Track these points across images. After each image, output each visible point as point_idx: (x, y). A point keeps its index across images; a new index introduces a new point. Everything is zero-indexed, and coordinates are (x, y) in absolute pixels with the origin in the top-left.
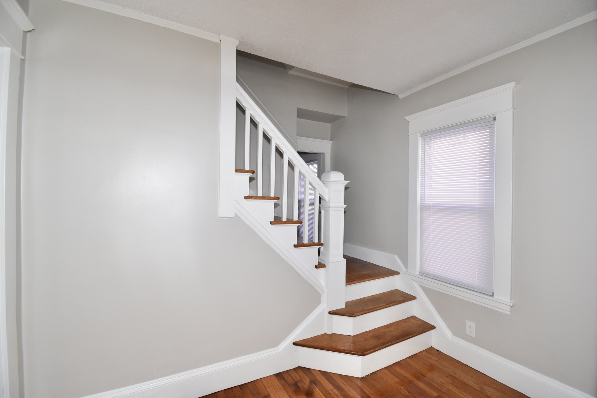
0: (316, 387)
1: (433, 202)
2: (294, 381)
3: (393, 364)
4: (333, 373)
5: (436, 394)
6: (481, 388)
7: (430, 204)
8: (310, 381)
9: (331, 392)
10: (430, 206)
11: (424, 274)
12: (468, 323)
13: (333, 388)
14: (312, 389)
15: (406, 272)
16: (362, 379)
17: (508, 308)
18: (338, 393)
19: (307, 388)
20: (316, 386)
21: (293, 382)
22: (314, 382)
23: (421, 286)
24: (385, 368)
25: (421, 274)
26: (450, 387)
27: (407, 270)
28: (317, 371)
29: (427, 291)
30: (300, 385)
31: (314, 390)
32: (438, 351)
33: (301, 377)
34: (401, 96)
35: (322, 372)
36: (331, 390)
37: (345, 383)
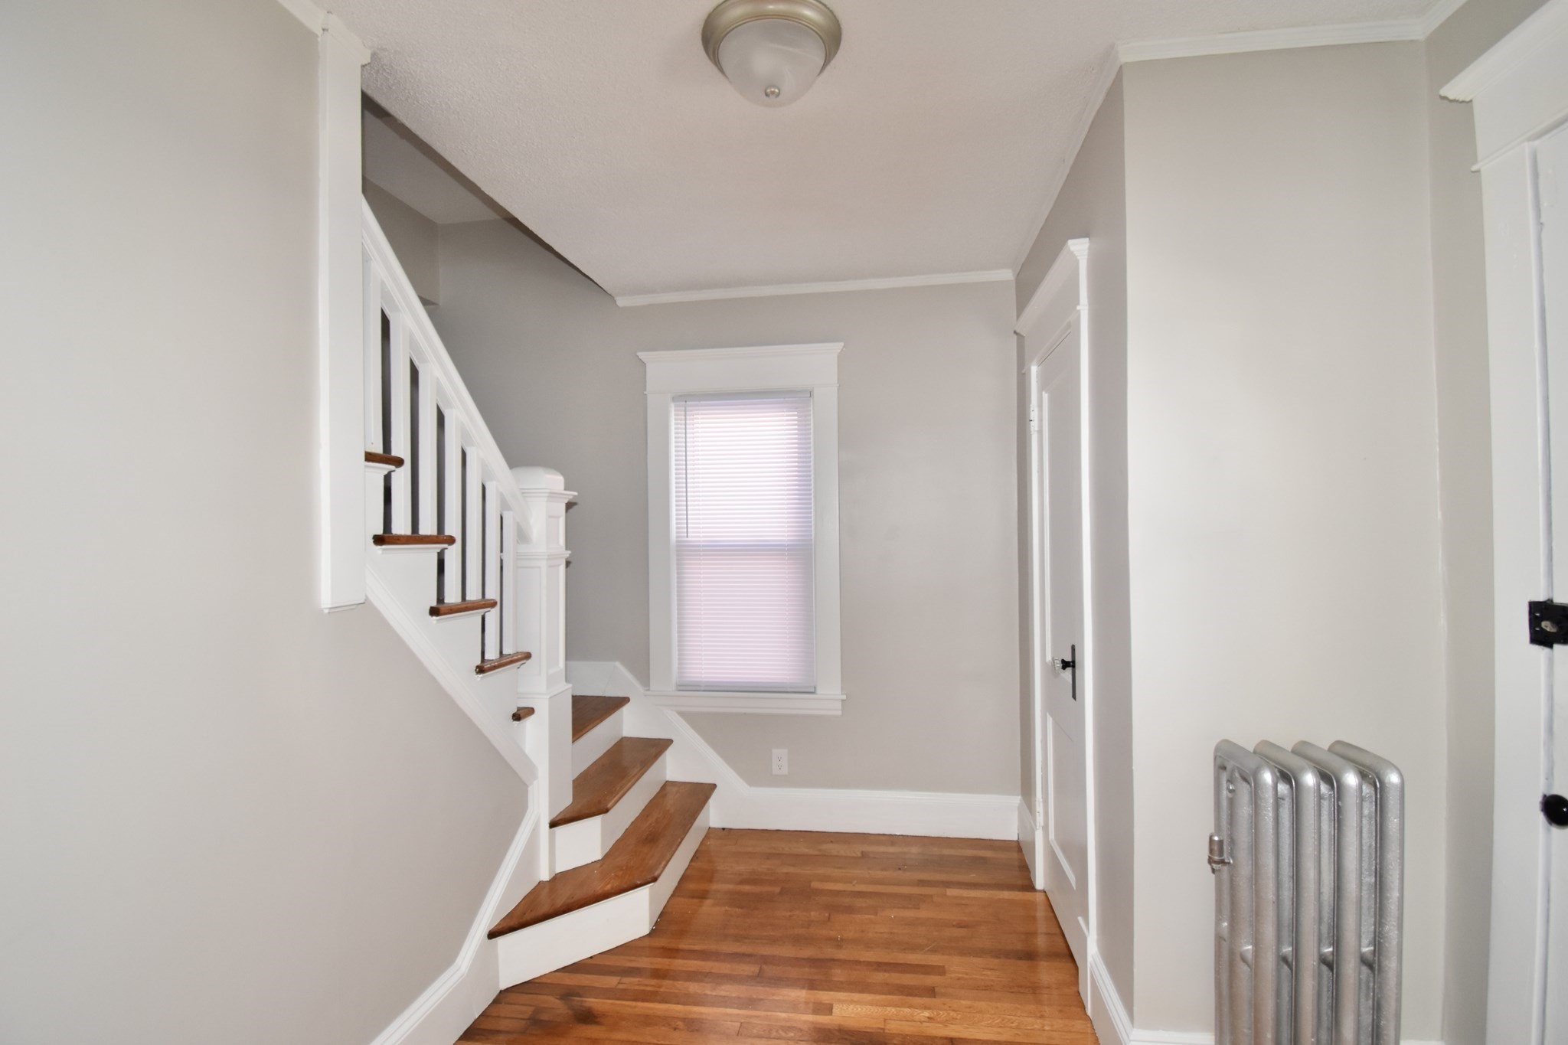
0: (584, 999)
1: (704, 537)
2: (524, 1019)
3: (679, 883)
4: (591, 957)
5: (777, 890)
6: (820, 850)
7: (699, 541)
8: (558, 997)
9: (621, 986)
10: (699, 546)
11: (687, 687)
12: (777, 752)
13: (619, 978)
14: (581, 1006)
15: (648, 693)
16: (653, 933)
17: (839, 705)
18: (638, 979)
19: (570, 1012)
20: (580, 996)
21: (524, 1022)
22: (569, 995)
23: (682, 714)
24: (672, 896)
25: (679, 688)
26: (785, 870)
27: (647, 688)
28: (554, 974)
29: (692, 719)
30: (545, 1017)
31: (587, 1005)
32: (724, 829)
33: (530, 1005)
34: (621, 302)
35: (564, 969)
36: (619, 983)
37: (633, 958)
